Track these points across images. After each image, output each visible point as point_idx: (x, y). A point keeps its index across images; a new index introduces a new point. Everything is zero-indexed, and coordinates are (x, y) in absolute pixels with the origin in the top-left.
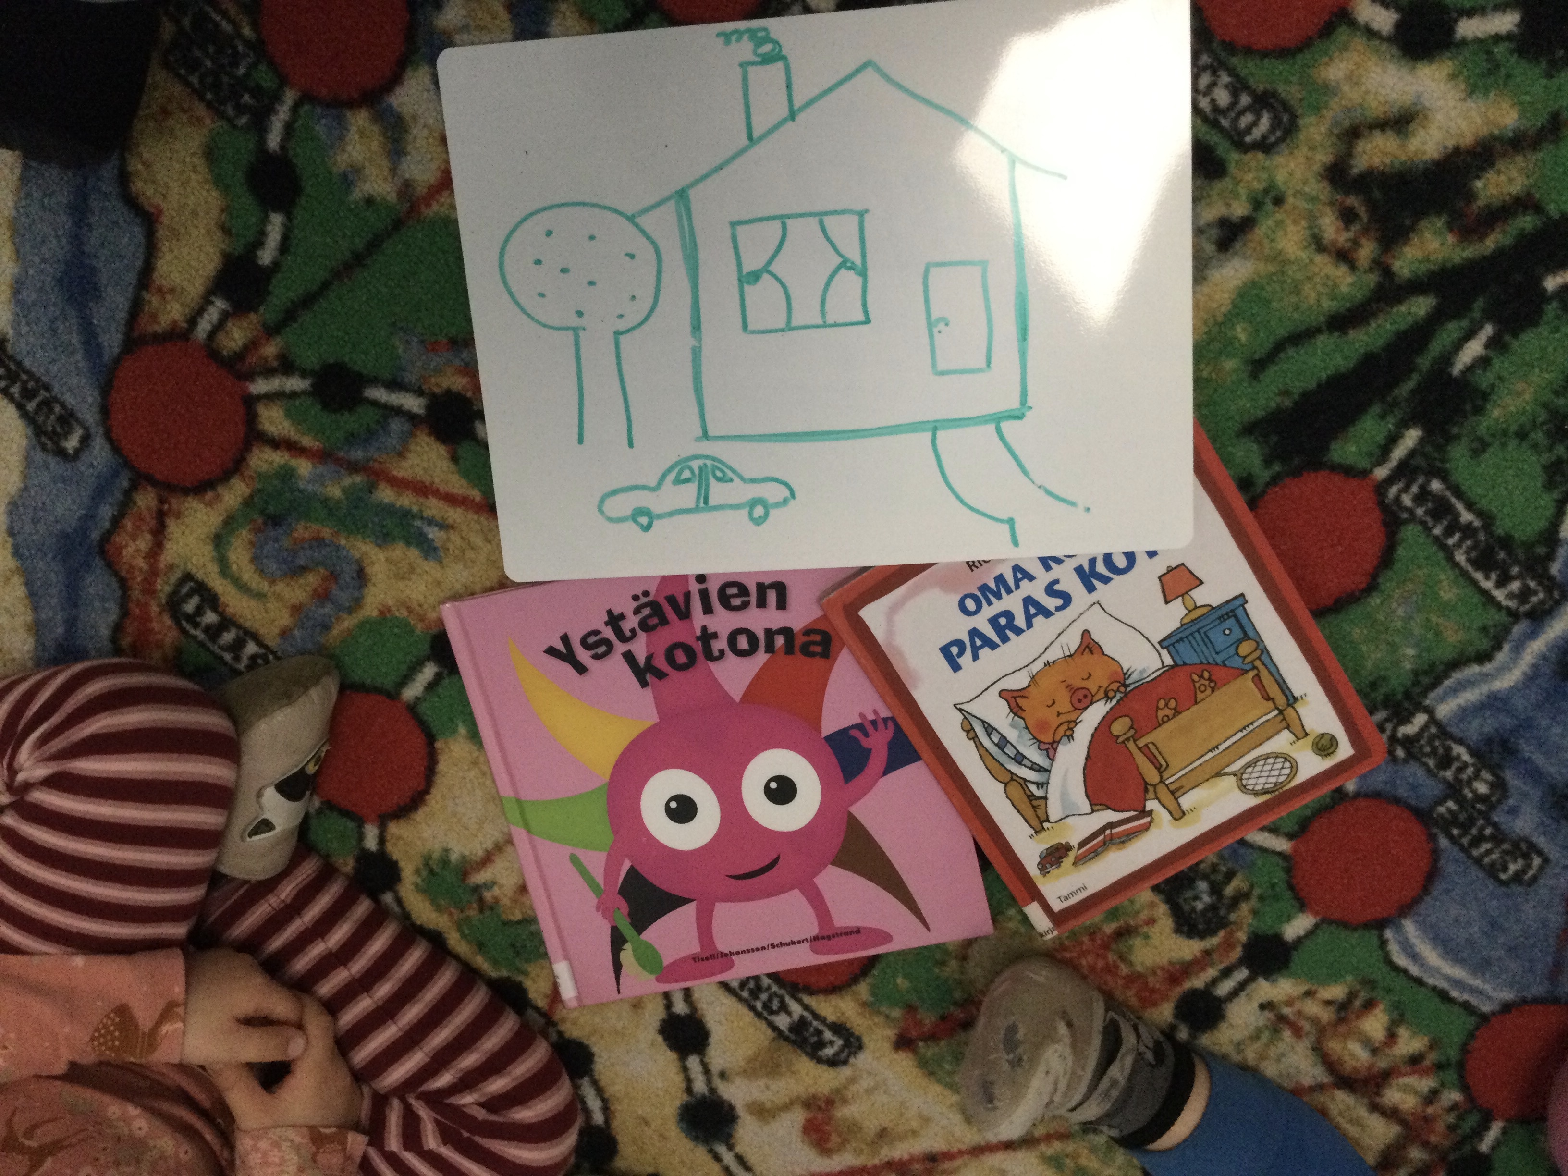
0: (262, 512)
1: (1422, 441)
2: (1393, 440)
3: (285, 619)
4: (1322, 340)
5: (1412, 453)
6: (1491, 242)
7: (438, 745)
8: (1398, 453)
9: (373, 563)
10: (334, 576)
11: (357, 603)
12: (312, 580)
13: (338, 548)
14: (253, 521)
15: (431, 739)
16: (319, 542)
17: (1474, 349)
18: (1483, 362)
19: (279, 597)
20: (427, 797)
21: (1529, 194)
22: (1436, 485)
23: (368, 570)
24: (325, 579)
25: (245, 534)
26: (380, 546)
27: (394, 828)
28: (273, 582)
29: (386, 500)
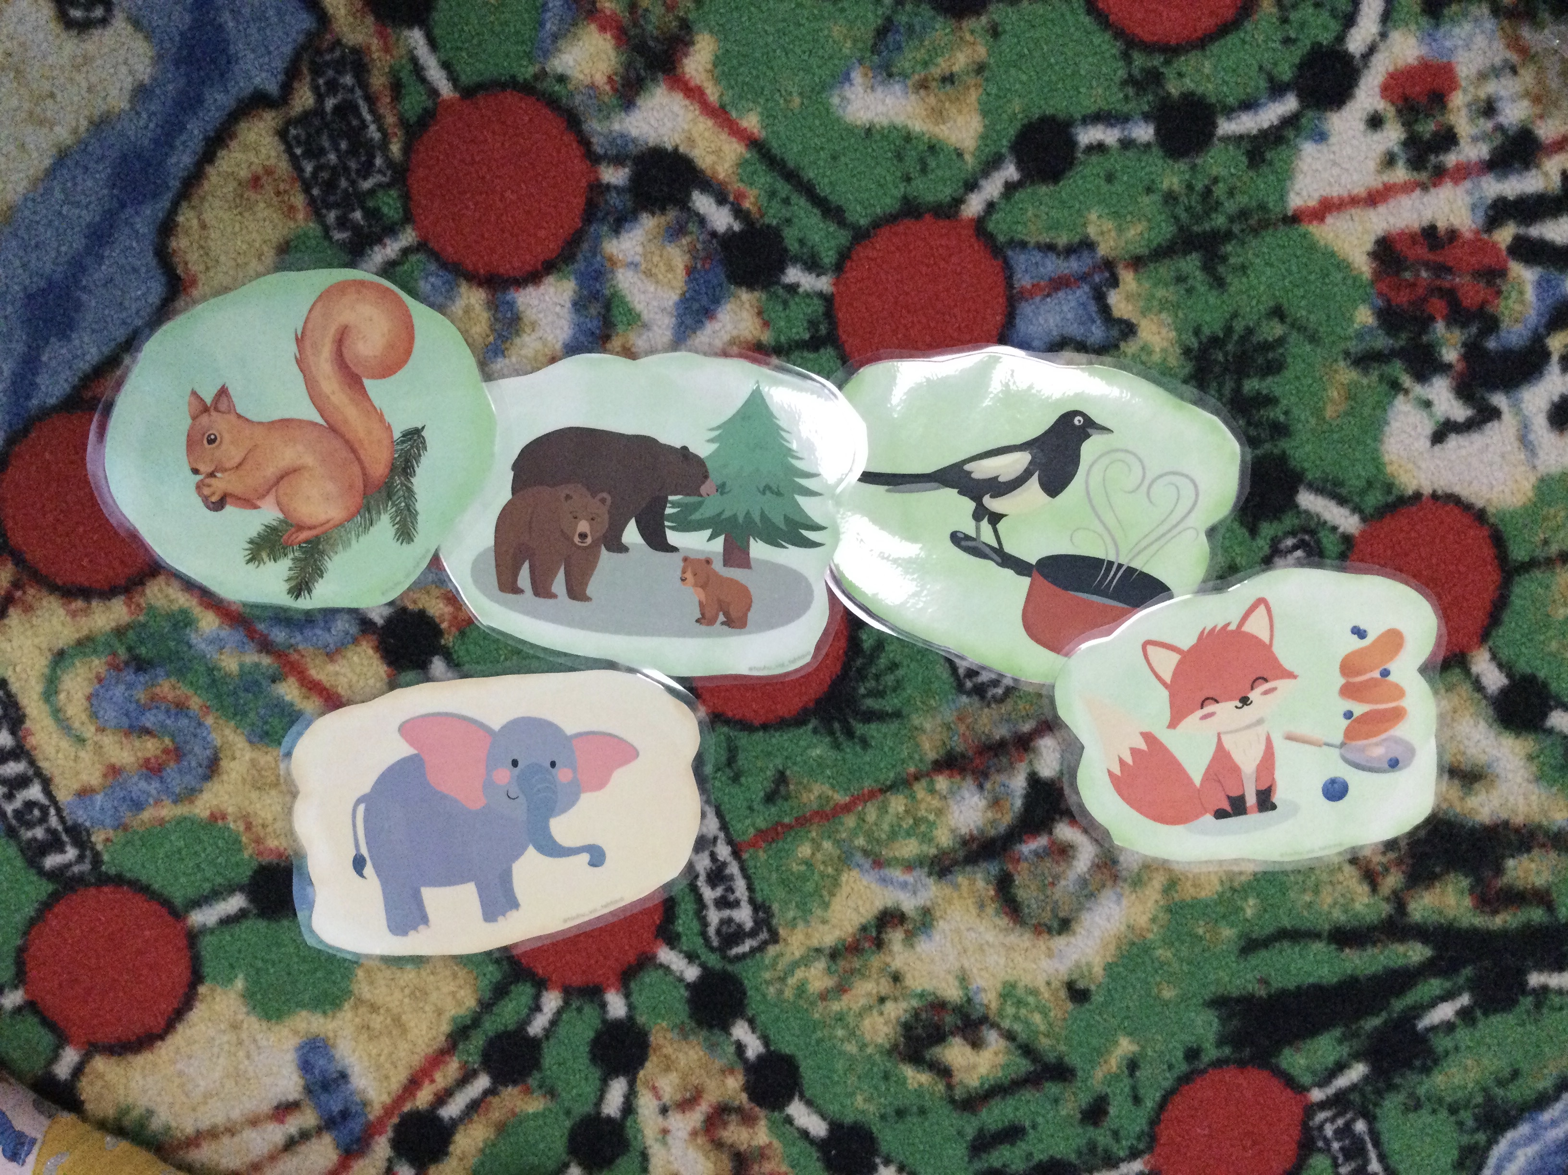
0: (130, 649)
1: (1366, 1079)
2: (1340, 1067)
3: (92, 776)
4: (1318, 946)
5: (1354, 1087)
6: (1501, 921)
7: (202, 989)
8: (1342, 1081)
9: (234, 758)
10: (178, 753)
11: (190, 794)
12: (151, 747)
13: (200, 724)
14: (114, 654)
15: (196, 978)
16: (181, 708)
17: (1445, 1012)
18: (1449, 1027)
19: (99, 748)
20: (160, 1043)
21: (1548, 892)
22: (1360, 1126)
23: (224, 763)
24: (166, 751)
25: (98, 664)
26: (250, 742)
27: (99, 1063)
28: (101, 730)
29: (288, 698)
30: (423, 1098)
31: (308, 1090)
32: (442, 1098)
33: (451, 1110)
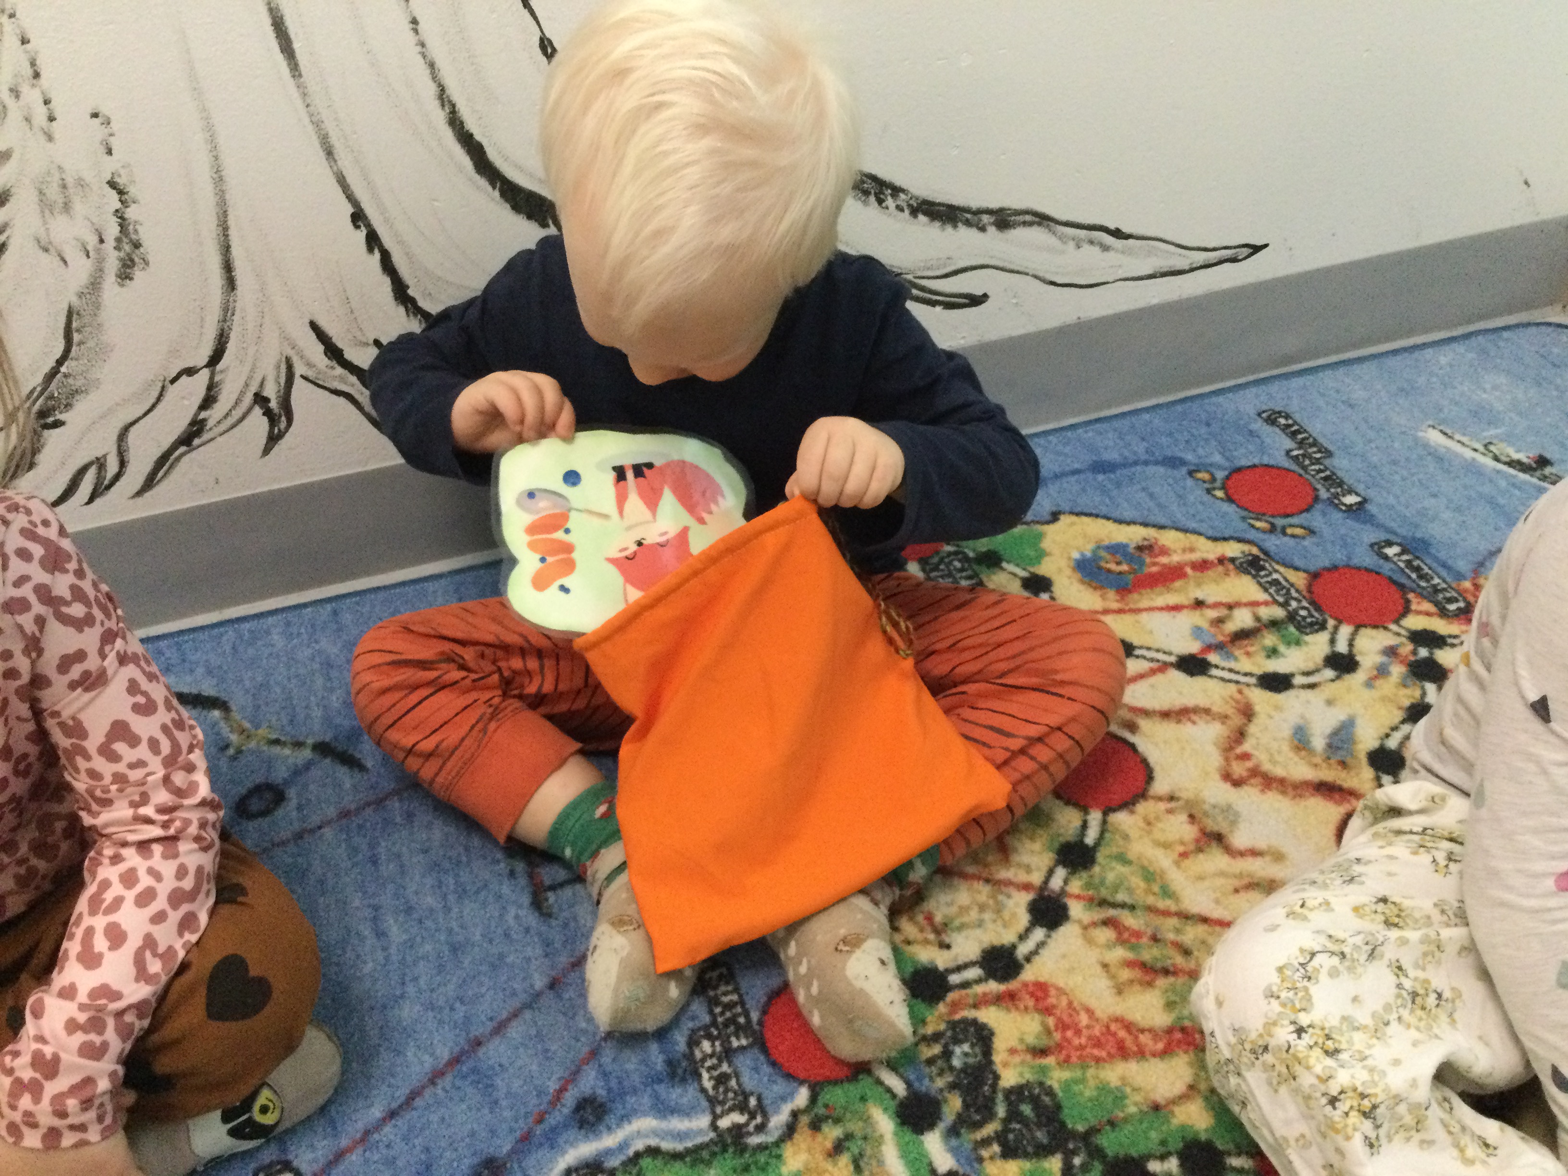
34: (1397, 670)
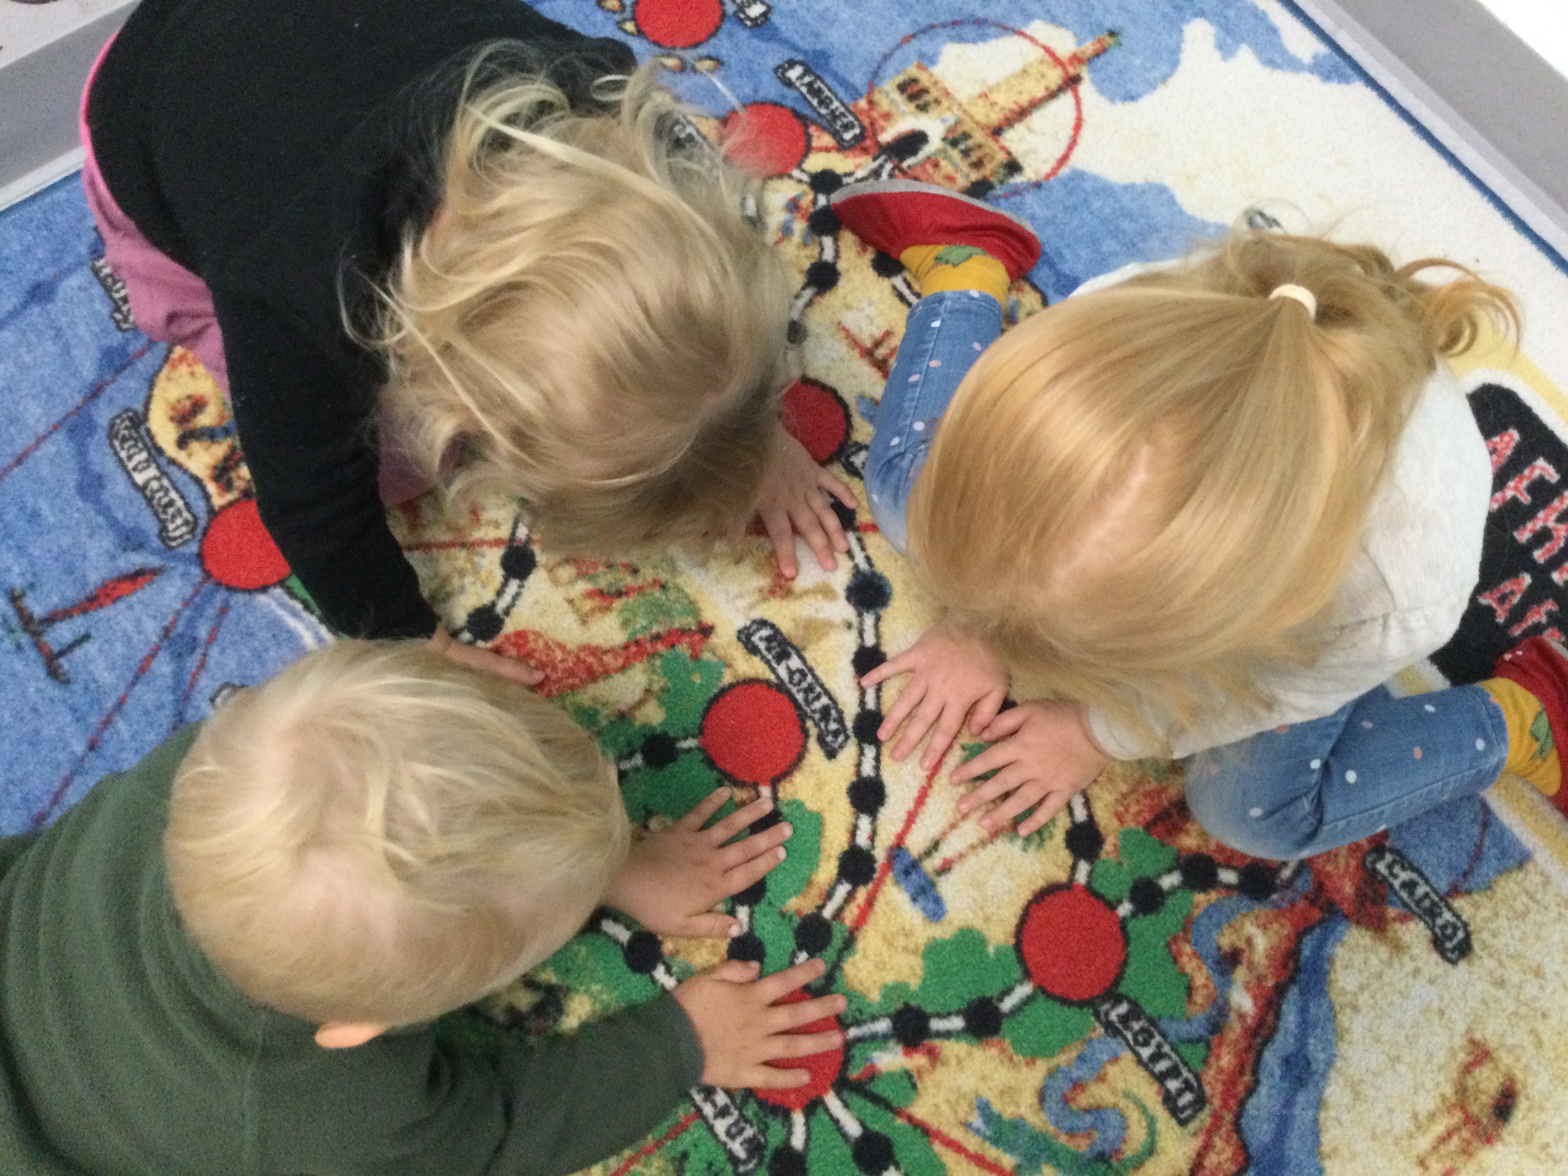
0: (1110, 1167)
3: (1113, 1071)
7: (1012, 941)
9: (1031, 1106)
10: (1066, 1100)
11: (1052, 1074)
12: (1083, 1100)
13: (1057, 1123)
14: (1119, 1160)
15: (1018, 947)
16: (1072, 1133)
19: (1114, 1092)
20: (1030, 898)
23: (1036, 1100)
24: (1074, 1099)
25: (1128, 1151)
26: (1023, 1119)
27: (1062, 876)
28: (1115, 1106)
29: (1008, 1156)
30: (862, 893)
31: (933, 885)
32: (850, 897)
33: (843, 889)
34: (800, 226)
